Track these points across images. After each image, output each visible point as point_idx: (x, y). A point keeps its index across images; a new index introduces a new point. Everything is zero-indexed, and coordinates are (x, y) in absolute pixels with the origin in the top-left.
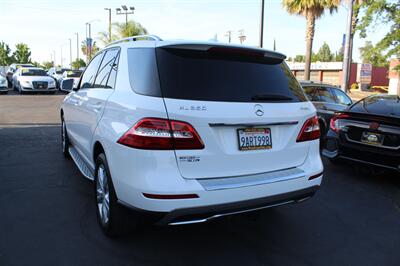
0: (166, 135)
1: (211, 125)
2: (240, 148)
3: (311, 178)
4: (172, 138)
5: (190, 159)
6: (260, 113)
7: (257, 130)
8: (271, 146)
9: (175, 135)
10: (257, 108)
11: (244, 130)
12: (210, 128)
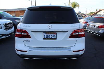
0: (20, 34)
1: (32, 31)
2: (43, 39)
4: (22, 35)
5: (27, 41)
8: (56, 39)
9: (23, 34)
10: (49, 26)
11: (45, 33)
12: (32, 32)
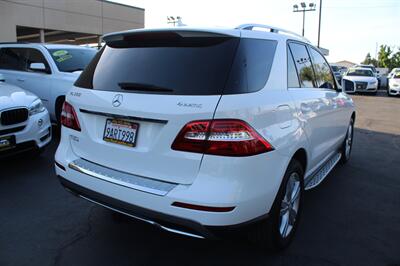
3: (176, 204)
6: (117, 104)
7: (123, 123)
